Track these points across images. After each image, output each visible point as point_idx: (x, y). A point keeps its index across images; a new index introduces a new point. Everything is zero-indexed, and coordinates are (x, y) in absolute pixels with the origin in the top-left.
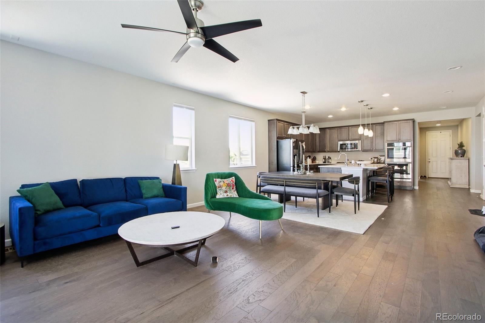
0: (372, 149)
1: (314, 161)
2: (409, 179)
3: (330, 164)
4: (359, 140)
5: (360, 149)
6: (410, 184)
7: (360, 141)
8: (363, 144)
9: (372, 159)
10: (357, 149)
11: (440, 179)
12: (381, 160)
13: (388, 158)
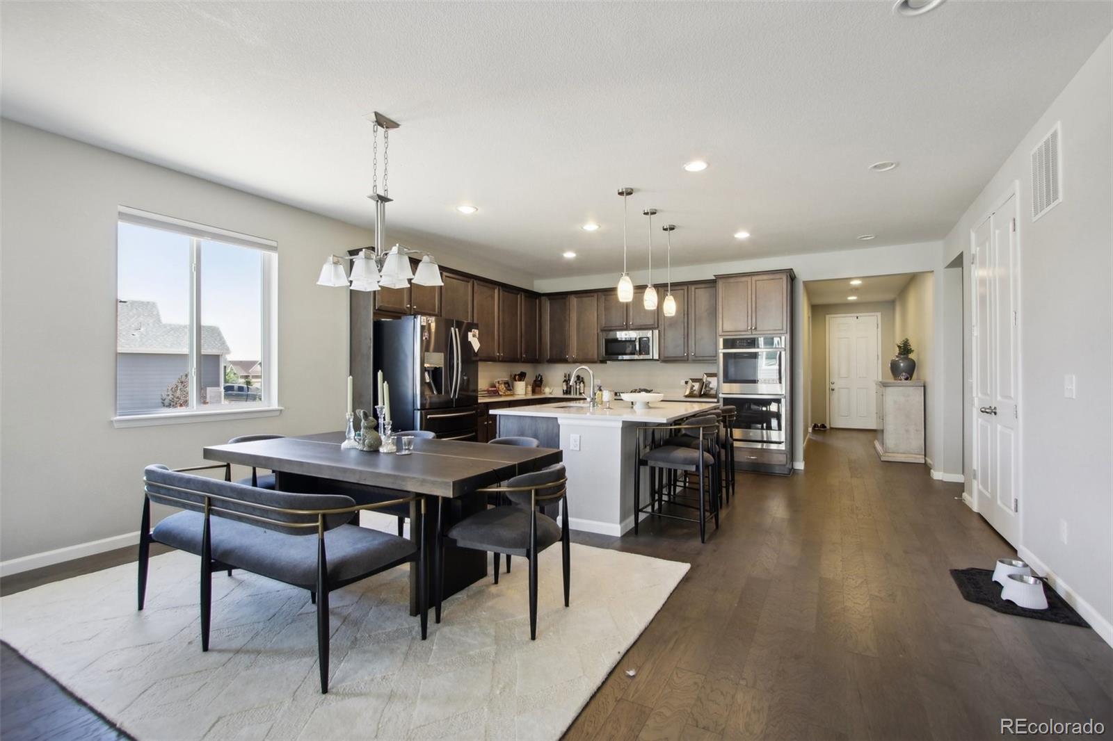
0: (688, 355)
1: (537, 389)
2: (780, 443)
3: (581, 397)
4: (651, 328)
5: (656, 357)
6: (782, 459)
7: (656, 332)
8: (662, 341)
9: (686, 383)
10: (649, 354)
11: (855, 434)
12: (711, 386)
13: (724, 382)
